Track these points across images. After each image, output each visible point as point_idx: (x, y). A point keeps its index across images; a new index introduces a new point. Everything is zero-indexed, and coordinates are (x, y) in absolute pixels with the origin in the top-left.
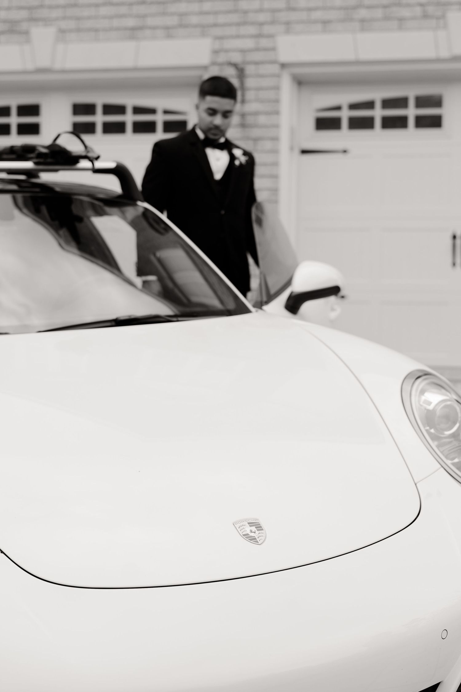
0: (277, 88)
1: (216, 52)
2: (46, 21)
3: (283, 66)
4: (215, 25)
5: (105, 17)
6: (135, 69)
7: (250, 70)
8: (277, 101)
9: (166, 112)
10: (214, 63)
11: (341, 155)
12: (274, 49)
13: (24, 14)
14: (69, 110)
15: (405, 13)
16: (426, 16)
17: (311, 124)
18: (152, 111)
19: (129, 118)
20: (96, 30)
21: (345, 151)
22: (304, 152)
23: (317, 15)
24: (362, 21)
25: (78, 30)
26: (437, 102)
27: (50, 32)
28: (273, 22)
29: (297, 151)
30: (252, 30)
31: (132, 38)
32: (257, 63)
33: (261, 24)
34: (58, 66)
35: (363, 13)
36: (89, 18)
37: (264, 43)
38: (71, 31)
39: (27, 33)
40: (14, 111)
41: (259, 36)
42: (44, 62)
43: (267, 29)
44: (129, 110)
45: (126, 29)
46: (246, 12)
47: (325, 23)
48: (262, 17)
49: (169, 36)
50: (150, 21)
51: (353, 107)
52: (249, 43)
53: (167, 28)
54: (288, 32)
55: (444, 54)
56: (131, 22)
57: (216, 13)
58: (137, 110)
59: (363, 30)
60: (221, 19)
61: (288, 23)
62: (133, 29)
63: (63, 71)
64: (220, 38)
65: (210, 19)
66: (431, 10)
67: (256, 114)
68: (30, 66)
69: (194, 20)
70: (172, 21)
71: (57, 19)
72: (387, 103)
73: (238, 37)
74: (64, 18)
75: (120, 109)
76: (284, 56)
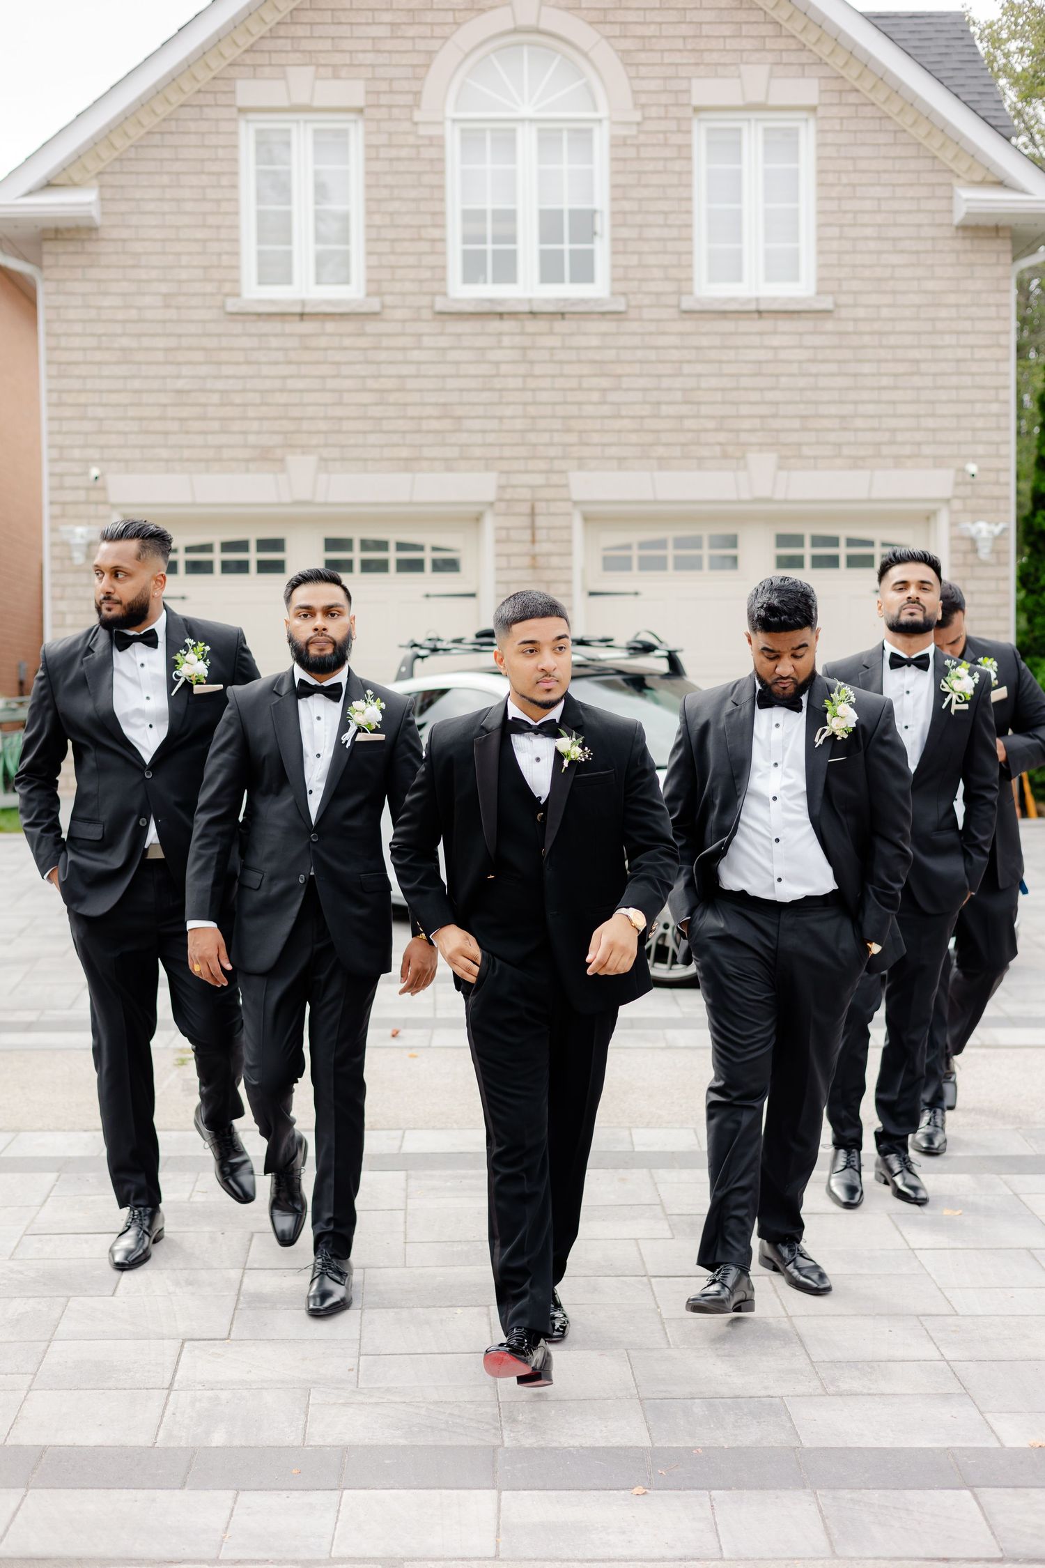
0: (569, 528)
1: (501, 488)
2: (305, 449)
3: (576, 503)
4: (501, 458)
5: (373, 446)
6: (411, 504)
7: (541, 506)
8: (570, 541)
9: (435, 549)
10: (500, 500)
11: (632, 597)
12: (566, 486)
13: (277, 439)
14: (321, 545)
15: (704, 452)
16: (725, 456)
17: (598, 564)
18: (420, 548)
19: (392, 556)
20: (366, 460)
21: (636, 594)
22: (592, 594)
23: (612, 451)
24: (660, 459)
25: (343, 459)
26: (732, 541)
27: (311, 460)
28: (563, 458)
29: (586, 594)
30: (542, 465)
31: (406, 470)
32: (547, 500)
33: (552, 459)
34: (320, 498)
35: (661, 451)
36: (356, 446)
37: (555, 479)
38: (334, 460)
39: (282, 460)
40: (253, 546)
41: (549, 471)
42: (303, 493)
43: (558, 465)
44: (392, 546)
45: (399, 459)
46: (535, 445)
47: (621, 459)
48: (552, 452)
49: (449, 469)
50: (427, 452)
51: (642, 546)
52: (539, 479)
53: (446, 460)
54: (581, 468)
55: (745, 496)
56: (405, 453)
57: (501, 445)
58: (401, 547)
59: (661, 468)
60: (507, 452)
61: (580, 458)
62: (407, 459)
63: (326, 504)
64: (508, 472)
65: (496, 452)
66: (730, 449)
67: (549, 555)
68: (287, 499)
69: (478, 452)
70: (453, 452)
71: (317, 446)
72: (680, 543)
73: (527, 472)
74: (326, 446)
75: (382, 545)
76: (576, 496)
